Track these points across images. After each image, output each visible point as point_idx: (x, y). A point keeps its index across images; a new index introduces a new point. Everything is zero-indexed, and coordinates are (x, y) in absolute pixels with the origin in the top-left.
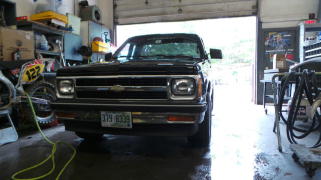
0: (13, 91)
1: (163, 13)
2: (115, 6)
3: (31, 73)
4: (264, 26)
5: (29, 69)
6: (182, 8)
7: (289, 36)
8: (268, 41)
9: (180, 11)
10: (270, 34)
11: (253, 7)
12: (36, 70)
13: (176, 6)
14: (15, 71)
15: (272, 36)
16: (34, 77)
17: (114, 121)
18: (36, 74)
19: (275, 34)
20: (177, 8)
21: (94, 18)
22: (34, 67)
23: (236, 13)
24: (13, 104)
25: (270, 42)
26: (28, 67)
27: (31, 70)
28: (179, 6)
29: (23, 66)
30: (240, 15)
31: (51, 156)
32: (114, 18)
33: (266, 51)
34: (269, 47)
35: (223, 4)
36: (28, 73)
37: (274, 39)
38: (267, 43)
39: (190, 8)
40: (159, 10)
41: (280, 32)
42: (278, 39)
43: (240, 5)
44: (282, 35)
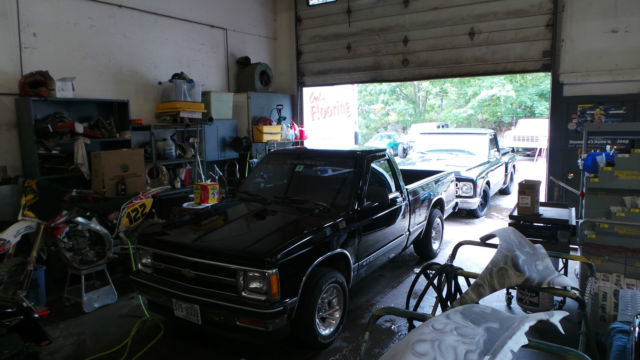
0: (110, 242)
1: (376, 67)
2: (299, 54)
3: (133, 215)
4: (568, 91)
5: (129, 210)
6: (409, 57)
7: (621, 112)
8: (575, 121)
9: (405, 62)
10: (580, 107)
11: (545, 54)
12: (140, 210)
13: (398, 54)
14: (112, 216)
15: (583, 112)
16: (136, 220)
17: (184, 313)
18: (139, 215)
19: (591, 109)
20: (401, 57)
21: (258, 84)
22: (137, 206)
23: (510, 66)
24: (109, 258)
25: (578, 124)
26: (129, 208)
27: (133, 211)
28: (403, 54)
29: (123, 206)
30: (517, 69)
31: (128, 340)
32: (298, 75)
33: (571, 142)
34: (577, 135)
35: (484, 49)
36: (129, 215)
37: (589, 119)
38: (572, 126)
39: (423, 56)
40: (369, 61)
41: (600, 104)
42: (596, 117)
43: (518, 49)
44: (606, 110)
